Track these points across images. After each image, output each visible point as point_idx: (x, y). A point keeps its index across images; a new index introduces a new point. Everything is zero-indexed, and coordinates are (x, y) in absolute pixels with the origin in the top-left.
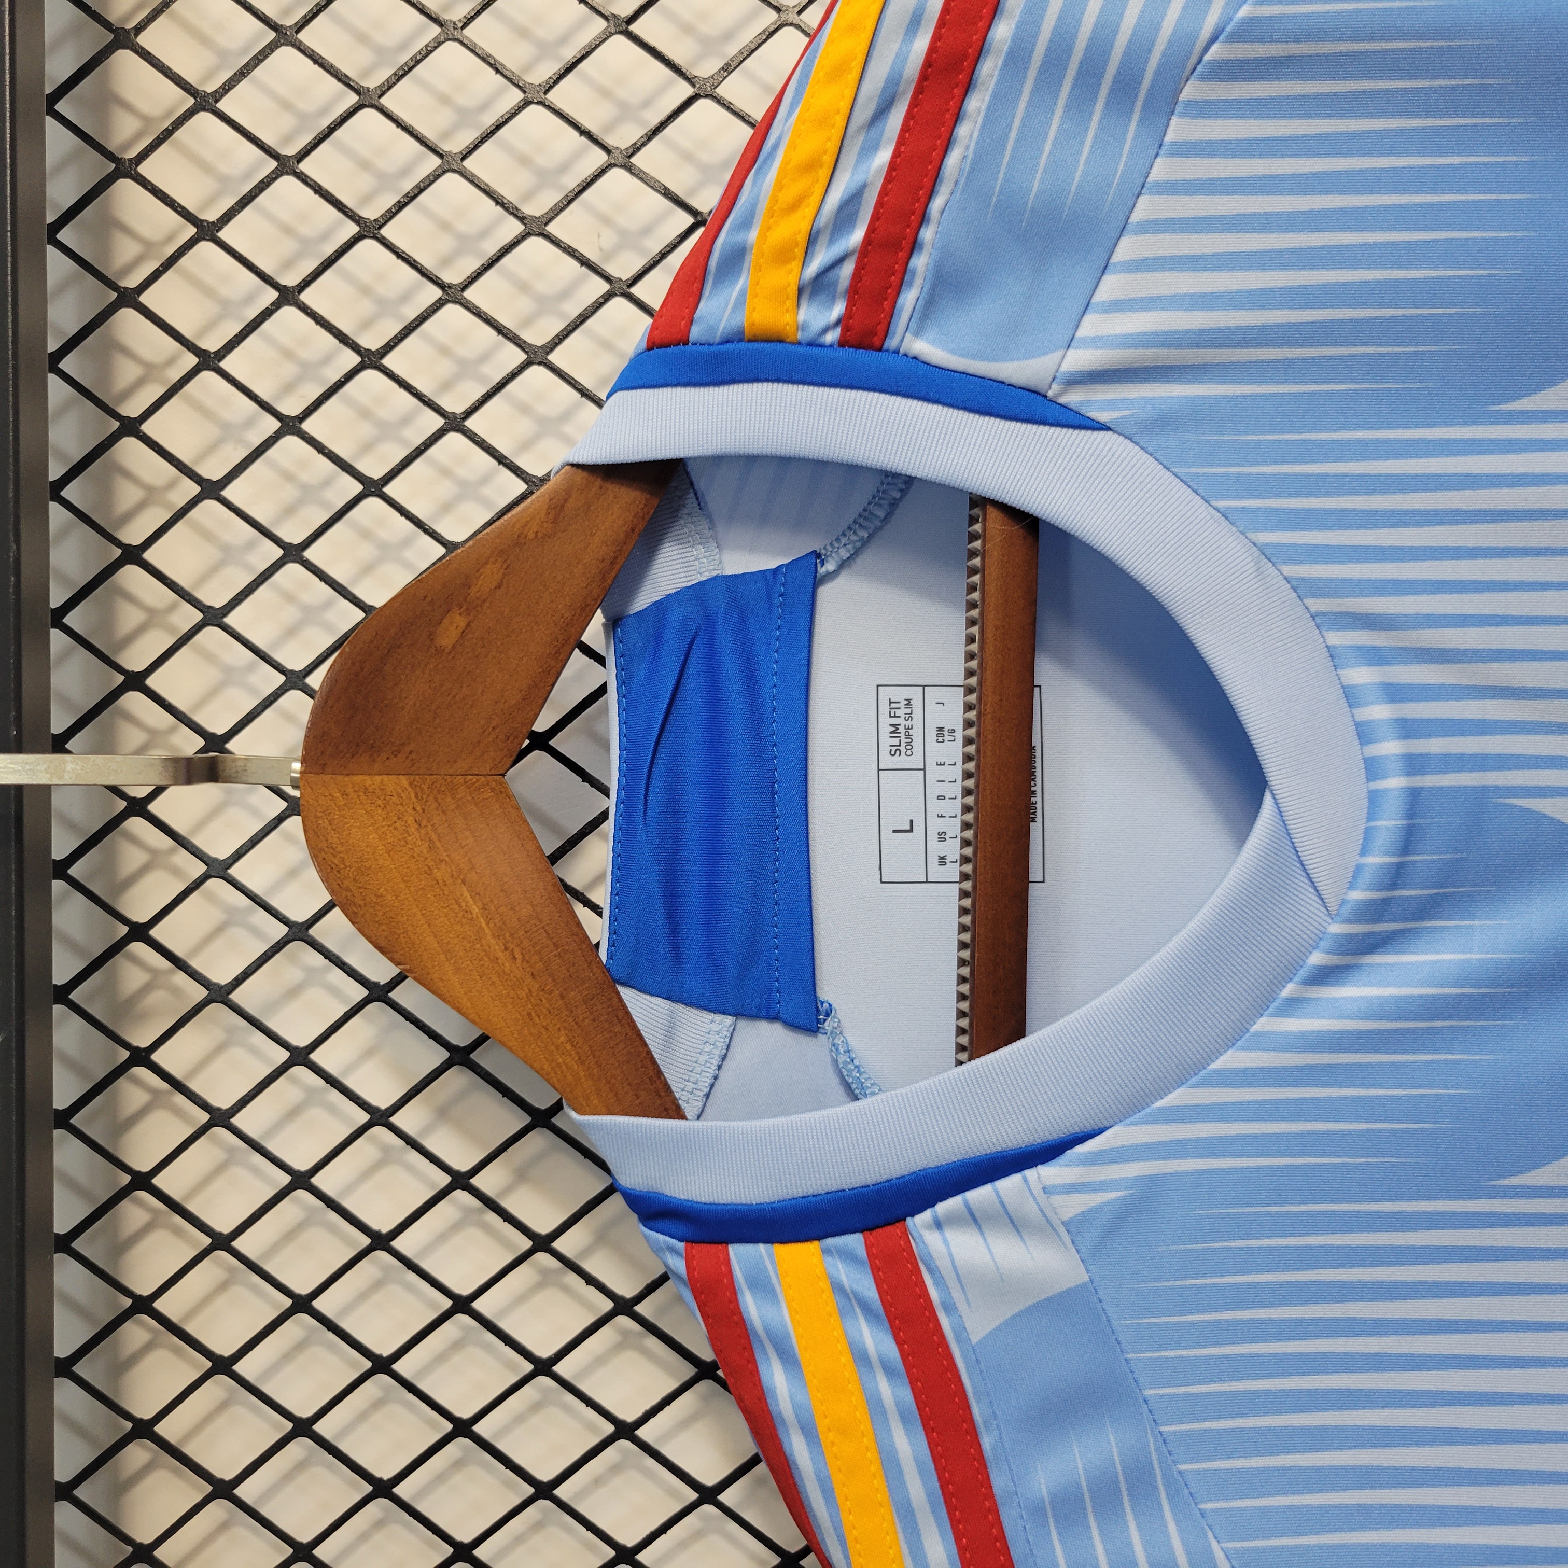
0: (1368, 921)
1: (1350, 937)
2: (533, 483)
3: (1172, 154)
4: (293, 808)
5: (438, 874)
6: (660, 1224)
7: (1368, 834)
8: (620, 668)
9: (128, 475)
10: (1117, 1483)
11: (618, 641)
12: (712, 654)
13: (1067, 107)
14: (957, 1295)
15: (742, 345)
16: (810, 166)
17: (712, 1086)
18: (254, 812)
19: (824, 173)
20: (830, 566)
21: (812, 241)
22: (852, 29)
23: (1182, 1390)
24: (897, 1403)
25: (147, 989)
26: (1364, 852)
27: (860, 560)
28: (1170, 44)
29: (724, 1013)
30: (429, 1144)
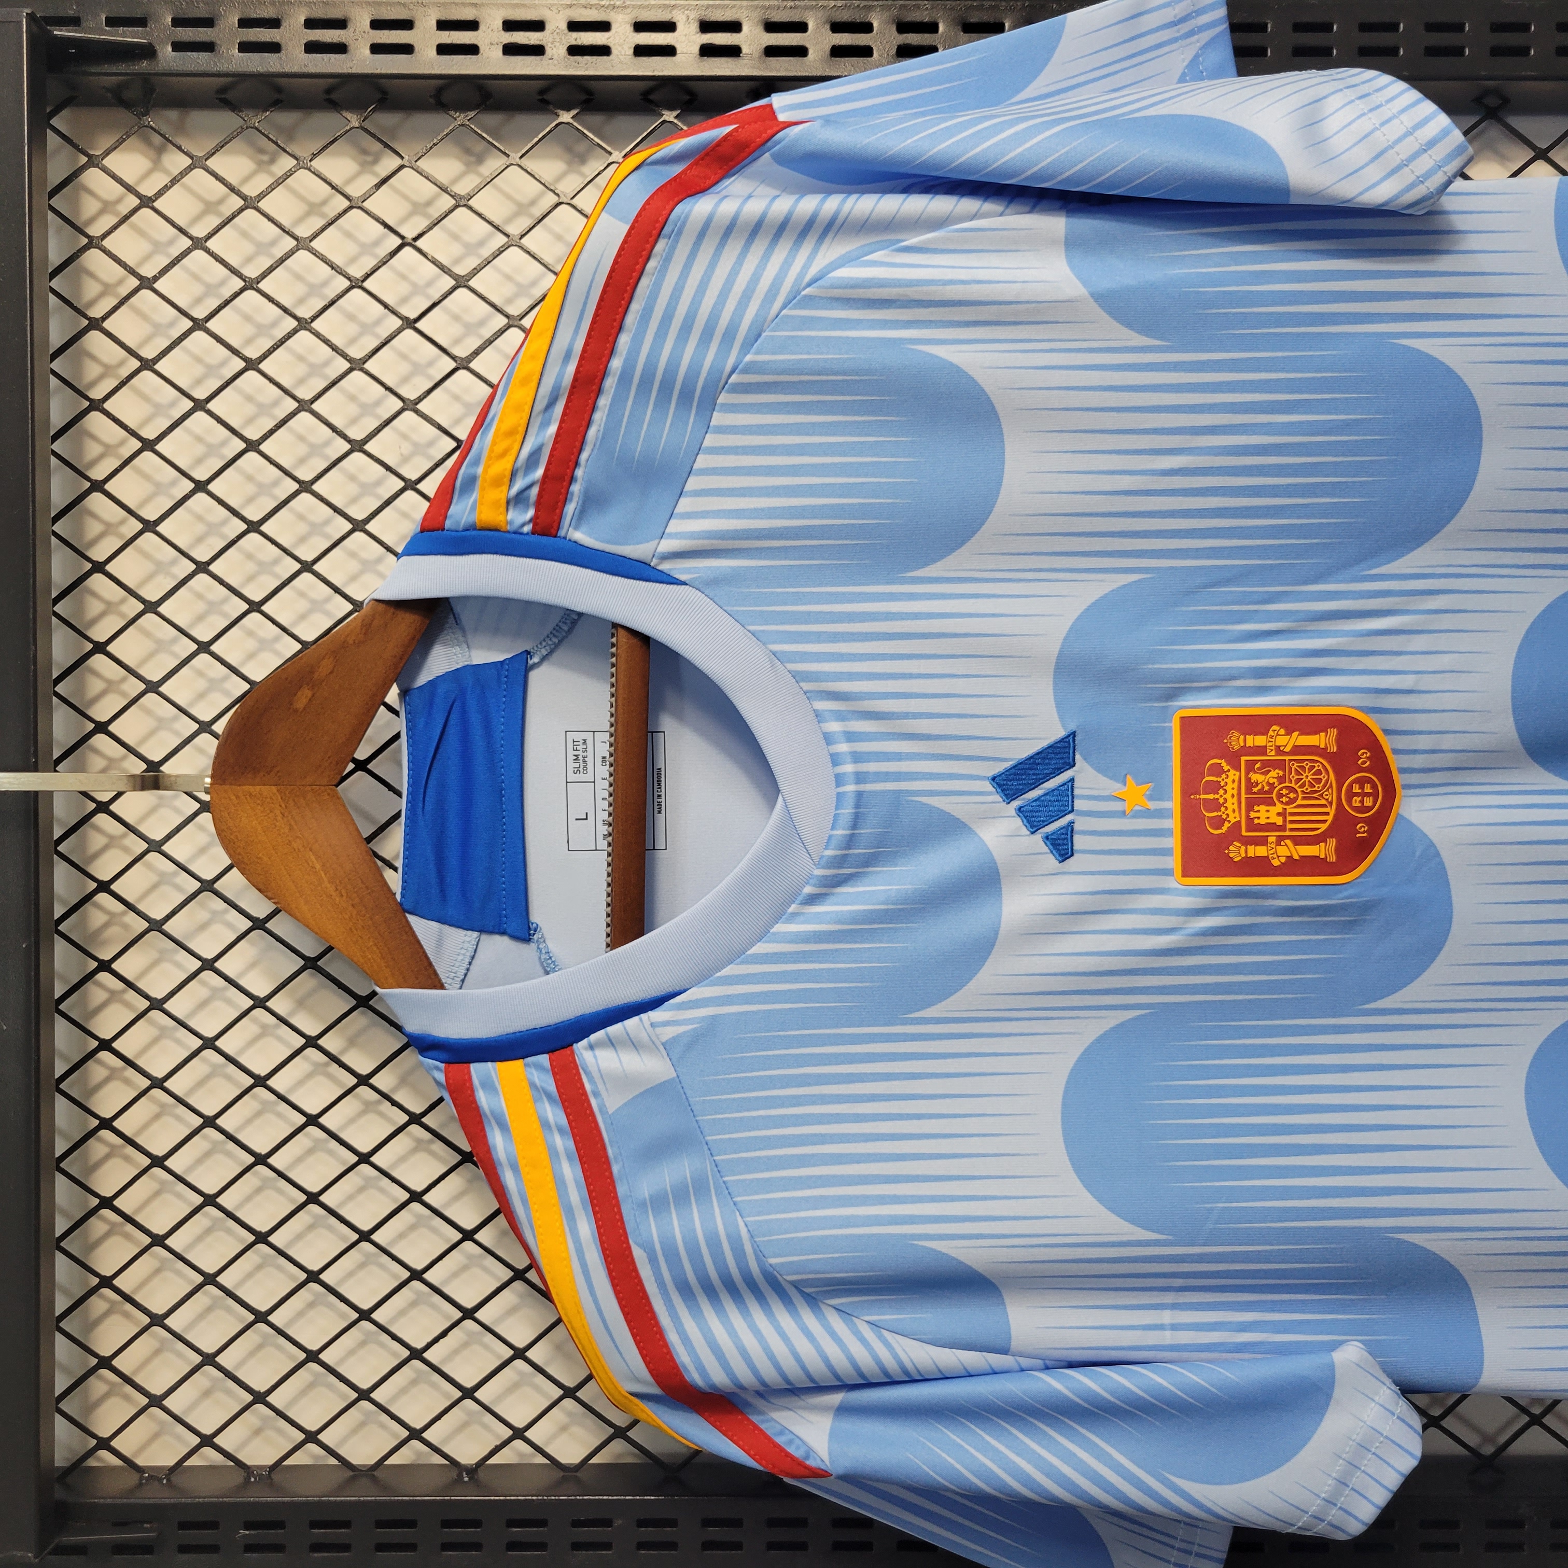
0: (834, 868)
1: (825, 877)
2: (357, 605)
3: (715, 432)
4: (205, 807)
5: (295, 845)
6: (430, 1053)
7: (836, 816)
8: (408, 721)
9: (94, 594)
10: (687, 1187)
11: (407, 704)
12: (464, 713)
13: (655, 404)
14: (601, 1087)
15: (474, 533)
16: (511, 433)
17: (466, 975)
18: (177, 811)
19: (519, 437)
20: (536, 660)
21: (513, 475)
22: (533, 357)
23: (727, 1136)
24: (566, 1149)
25: (106, 925)
26: (833, 828)
27: (555, 655)
28: (709, 374)
29: (473, 930)
30: (293, 1021)
